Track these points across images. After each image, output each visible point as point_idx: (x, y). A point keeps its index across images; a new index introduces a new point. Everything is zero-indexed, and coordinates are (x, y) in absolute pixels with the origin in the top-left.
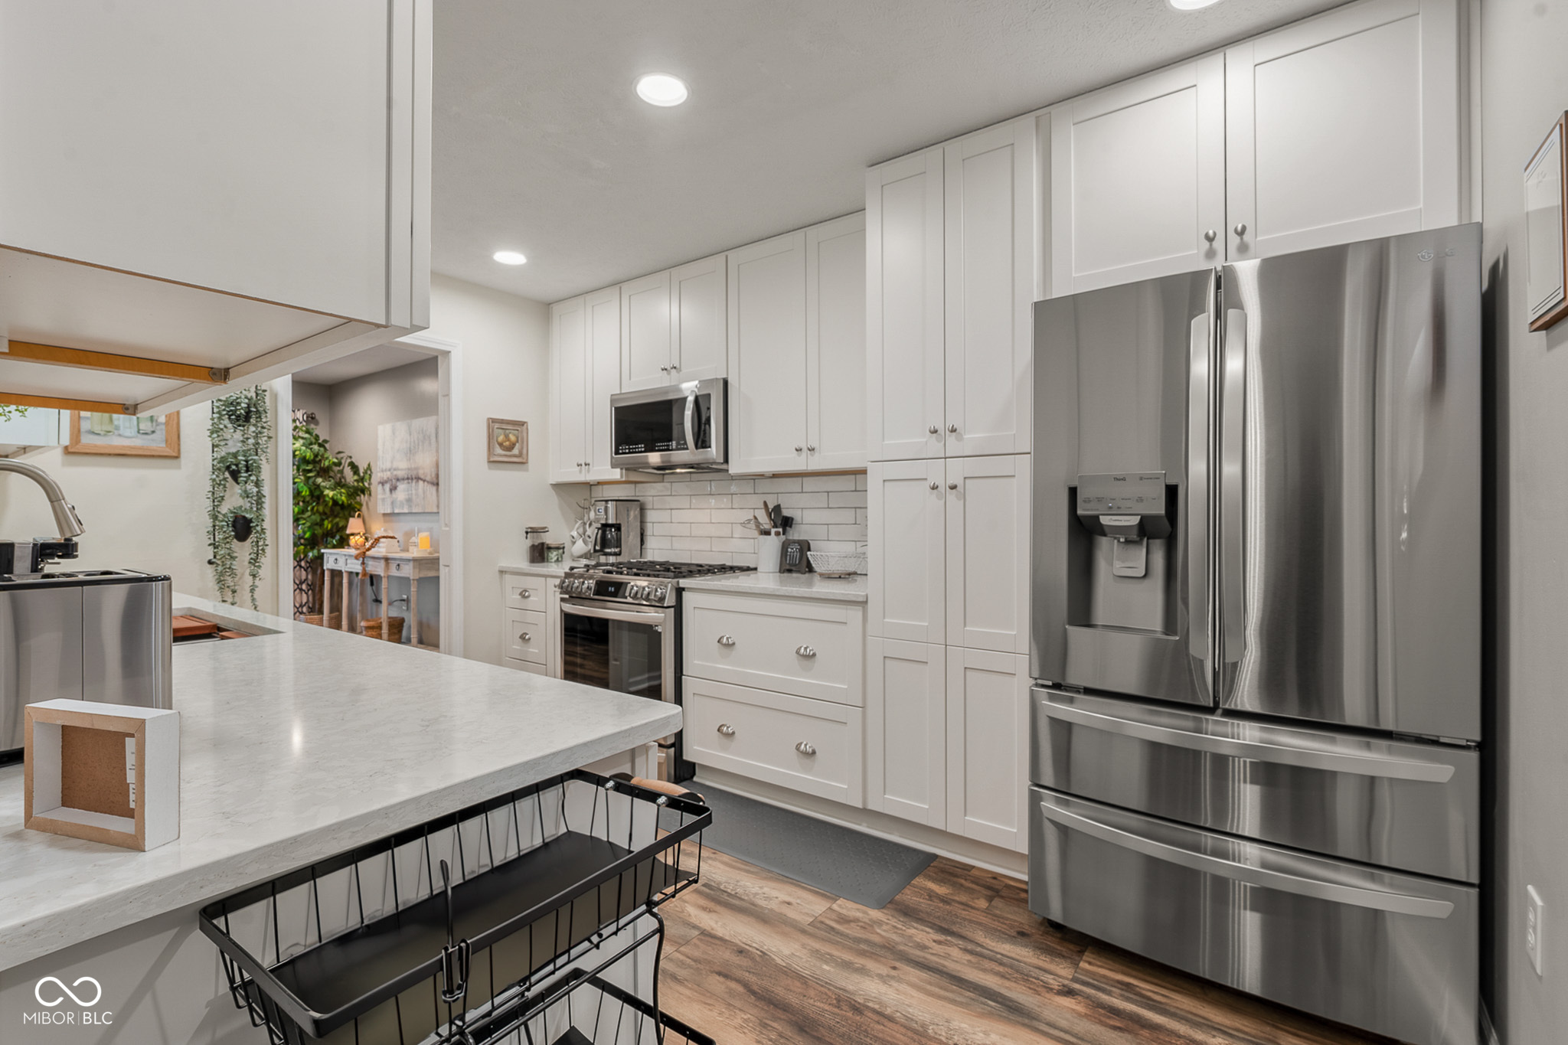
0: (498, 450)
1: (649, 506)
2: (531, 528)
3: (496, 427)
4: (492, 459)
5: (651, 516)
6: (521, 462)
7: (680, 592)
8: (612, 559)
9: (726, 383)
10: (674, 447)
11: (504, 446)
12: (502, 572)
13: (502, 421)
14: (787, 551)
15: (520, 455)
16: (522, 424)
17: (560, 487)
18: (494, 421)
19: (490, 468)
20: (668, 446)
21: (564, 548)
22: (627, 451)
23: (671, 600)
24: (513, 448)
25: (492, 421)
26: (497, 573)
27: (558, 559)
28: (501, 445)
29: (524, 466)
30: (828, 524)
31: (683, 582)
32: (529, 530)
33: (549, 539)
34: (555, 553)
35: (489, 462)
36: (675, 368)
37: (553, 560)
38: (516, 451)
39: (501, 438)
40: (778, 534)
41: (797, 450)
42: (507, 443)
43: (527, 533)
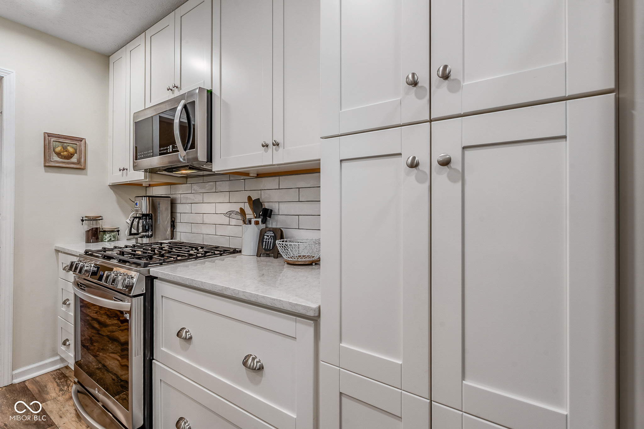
0: (56, 158)
1: (178, 201)
2: (86, 217)
3: (52, 140)
4: (47, 164)
5: (180, 208)
6: (80, 167)
7: (150, 280)
8: (145, 241)
9: (210, 93)
10: (171, 150)
11: (62, 156)
12: (57, 251)
13: (59, 136)
14: (263, 238)
15: (79, 162)
16: (81, 140)
17: (117, 187)
18: (50, 135)
19: (46, 171)
20: (167, 149)
21: (118, 231)
22: (143, 156)
23: (140, 288)
24: (71, 157)
25: (48, 136)
26: (54, 252)
27: (111, 239)
28: (58, 154)
29: (84, 171)
30: (298, 215)
31: (155, 271)
32: (84, 219)
33: (105, 225)
34: (108, 235)
35: (45, 166)
36: (177, 87)
37: (107, 240)
38: (74, 159)
39: (58, 149)
40: (257, 223)
41: (263, 146)
42: (65, 153)
43: (82, 220)
